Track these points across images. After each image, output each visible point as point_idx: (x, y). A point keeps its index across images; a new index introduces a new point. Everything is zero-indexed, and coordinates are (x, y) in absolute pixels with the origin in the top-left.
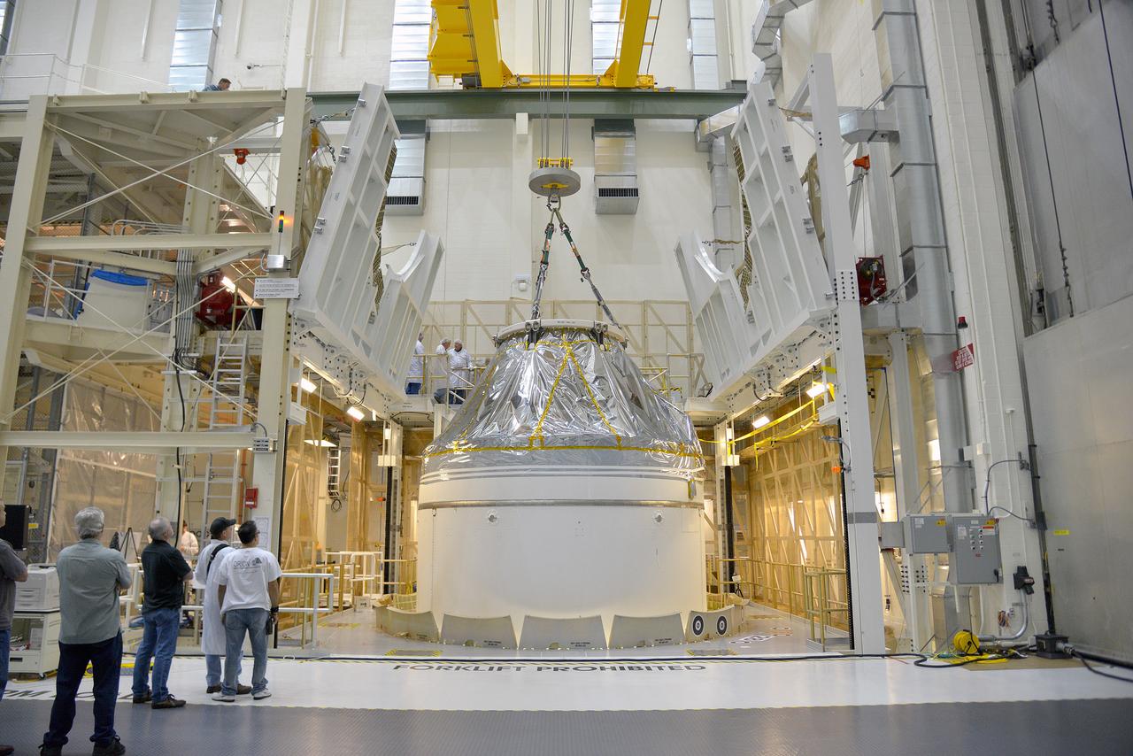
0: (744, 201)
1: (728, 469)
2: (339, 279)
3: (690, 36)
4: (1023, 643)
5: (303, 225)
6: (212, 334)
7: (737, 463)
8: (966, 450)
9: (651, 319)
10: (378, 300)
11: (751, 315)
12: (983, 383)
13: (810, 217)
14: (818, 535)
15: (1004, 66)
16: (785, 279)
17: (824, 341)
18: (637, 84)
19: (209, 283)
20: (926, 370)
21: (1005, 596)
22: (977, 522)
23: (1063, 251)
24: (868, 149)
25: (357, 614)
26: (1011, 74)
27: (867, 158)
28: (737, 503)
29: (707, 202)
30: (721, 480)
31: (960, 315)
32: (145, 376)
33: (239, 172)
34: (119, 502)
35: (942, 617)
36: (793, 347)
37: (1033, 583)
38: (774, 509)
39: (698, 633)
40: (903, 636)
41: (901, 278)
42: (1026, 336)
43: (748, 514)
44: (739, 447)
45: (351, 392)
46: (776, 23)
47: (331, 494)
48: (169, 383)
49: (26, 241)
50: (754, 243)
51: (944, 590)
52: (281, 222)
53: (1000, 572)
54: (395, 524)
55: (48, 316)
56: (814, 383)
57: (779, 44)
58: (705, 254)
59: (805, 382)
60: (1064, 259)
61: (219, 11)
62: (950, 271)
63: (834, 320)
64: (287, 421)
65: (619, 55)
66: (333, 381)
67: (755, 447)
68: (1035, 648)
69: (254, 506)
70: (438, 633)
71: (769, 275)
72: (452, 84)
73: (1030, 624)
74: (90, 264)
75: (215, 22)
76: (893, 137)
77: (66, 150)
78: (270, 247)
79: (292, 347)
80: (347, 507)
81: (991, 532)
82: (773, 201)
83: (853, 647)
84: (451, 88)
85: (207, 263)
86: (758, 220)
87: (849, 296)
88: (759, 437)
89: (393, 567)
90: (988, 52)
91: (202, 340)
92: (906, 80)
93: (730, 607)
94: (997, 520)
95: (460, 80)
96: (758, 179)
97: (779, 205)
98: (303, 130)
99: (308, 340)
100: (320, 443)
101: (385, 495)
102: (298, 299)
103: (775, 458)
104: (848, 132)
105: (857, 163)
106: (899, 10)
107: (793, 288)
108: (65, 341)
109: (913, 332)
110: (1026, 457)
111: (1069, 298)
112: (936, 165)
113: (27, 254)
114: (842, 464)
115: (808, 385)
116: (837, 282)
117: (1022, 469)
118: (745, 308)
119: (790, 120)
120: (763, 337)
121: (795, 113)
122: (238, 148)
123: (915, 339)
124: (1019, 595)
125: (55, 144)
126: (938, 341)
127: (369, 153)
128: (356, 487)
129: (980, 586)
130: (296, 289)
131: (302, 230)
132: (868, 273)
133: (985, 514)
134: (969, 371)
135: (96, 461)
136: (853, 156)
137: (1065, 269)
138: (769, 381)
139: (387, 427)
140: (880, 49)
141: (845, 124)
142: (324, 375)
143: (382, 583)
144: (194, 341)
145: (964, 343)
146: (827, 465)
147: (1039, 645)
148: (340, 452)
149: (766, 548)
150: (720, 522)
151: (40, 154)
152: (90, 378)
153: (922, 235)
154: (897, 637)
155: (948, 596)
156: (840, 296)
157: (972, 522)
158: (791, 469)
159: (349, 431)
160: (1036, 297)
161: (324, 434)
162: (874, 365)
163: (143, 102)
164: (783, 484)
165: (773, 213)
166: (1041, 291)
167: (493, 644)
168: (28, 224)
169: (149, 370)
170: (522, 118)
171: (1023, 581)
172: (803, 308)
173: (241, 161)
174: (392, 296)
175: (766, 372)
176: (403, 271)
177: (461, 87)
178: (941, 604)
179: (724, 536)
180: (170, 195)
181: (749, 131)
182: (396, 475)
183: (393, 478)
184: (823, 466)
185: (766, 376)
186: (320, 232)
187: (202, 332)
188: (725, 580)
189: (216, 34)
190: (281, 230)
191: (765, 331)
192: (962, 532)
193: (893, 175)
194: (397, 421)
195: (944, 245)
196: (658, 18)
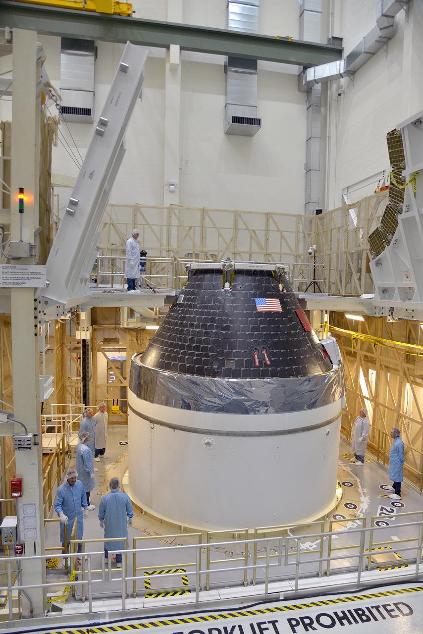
9: (272, 227)
69: (21, 496)
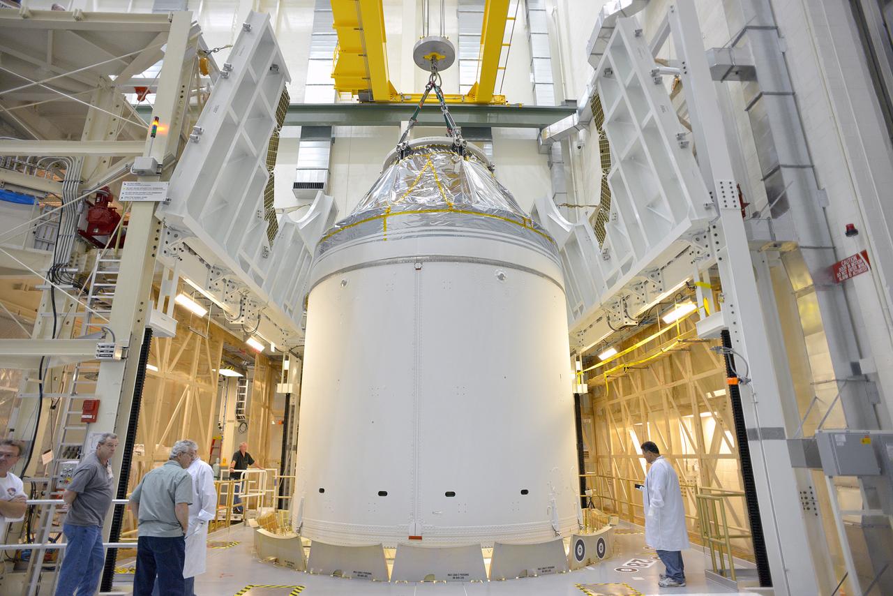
1: (577, 396)
2: (224, 201)
3: (532, 71)
6: (95, 251)
7: (586, 391)
8: (861, 362)
10: (271, 236)
11: (607, 252)
13: (684, 132)
14: (674, 453)
16: (649, 206)
17: (700, 255)
18: (493, 101)
19: (96, 203)
20: (804, 284)
25: (247, 528)
36: (656, 273)
38: (620, 430)
39: (580, 558)
41: (764, 200)
43: (593, 436)
44: (587, 377)
45: (244, 319)
47: (238, 417)
51: (860, 517)
52: (155, 127)
54: (291, 444)
56: (677, 305)
58: (557, 212)
59: (666, 306)
62: (818, 188)
63: (713, 232)
64: (149, 331)
65: (478, 82)
66: (222, 305)
67: (605, 376)
70: (305, 561)
72: (351, 99)
76: (749, 74)
79: (160, 255)
80: (252, 428)
82: (641, 127)
84: (350, 102)
85: (93, 182)
86: (620, 154)
87: (730, 205)
88: (607, 366)
89: (288, 482)
91: (85, 257)
92: (757, 22)
93: (607, 529)
95: (357, 97)
99: (185, 254)
101: (284, 419)
102: (166, 203)
103: (620, 385)
112: (794, 94)
115: (668, 309)
116: (717, 191)
118: (600, 247)
120: (623, 267)
122: (139, 86)
123: (787, 255)
126: (814, 254)
128: (261, 411)
130: (165, 193)
138: (625, 311)
139: (286, 360)
142: (212, 297)
143: (276, 496)
144: (76, 258)
148: (247, 381)
149: (613, 465)
155: (867, 525)
156: (721, 205)
158: (639, 394)
159: (253, 364)
163: (24, 16)
167: (362, 575)
170: (405, 125)
173: (141, 99)
175: (622, 302)
176: (298, 220)
177: (358, 102)
182: (293, 401)
183: (291, 403)
185: (623, 305)
186: (196, 141)
190: (153, 135)
191: (625, 261)
193: (748, 109)
194: (295, 355)
195: (809, 164)
196: (510, 45)
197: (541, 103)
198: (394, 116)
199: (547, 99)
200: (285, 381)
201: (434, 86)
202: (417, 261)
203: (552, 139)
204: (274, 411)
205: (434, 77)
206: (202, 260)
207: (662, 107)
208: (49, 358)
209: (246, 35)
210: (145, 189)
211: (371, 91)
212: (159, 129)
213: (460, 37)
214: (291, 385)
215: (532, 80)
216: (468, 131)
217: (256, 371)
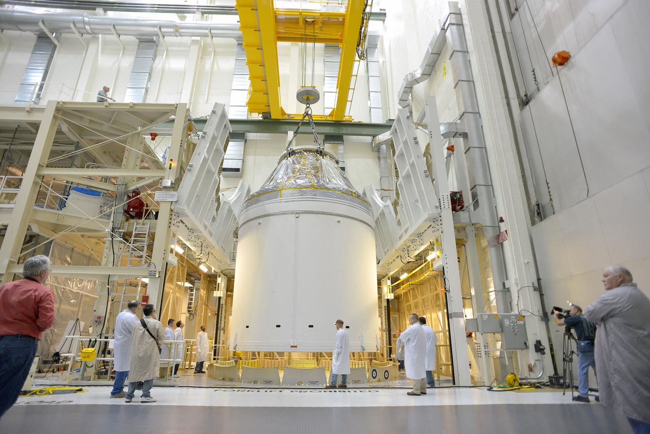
0: (396, 166)
1: (388, 300)
2: (198, 196)
3: (369, 100)
4: (542, 381)
5: (181, 168)
6: (132, 221)
7: (393, 298)
8: (506, 282)
10: (217, 210)
11: (399, 221)
12: (513, 248)
13: (427, 169)
15: (515, 103)
16: (415, 201)
17: (435, 229)
18: (344, 120)
20: (484, 243)
21: (531, 355)
22: (514, 317)
23: (548, 184)
24: (453, 141)
26: (518, 107)
27: (453, 146)
28: (393, 320)
29: (378, 175)
30: (385, 306)
31: (500, 216)
32: (96, 245)
33: (152, 144)
34: (75, 309)
35: (499, 368)
36: (420, 235)
37: (545, 349)
39: (374, 378)
40: (479, 380)
41: (471, 200)
42: (532, 226)
43: (398, 324)
44: (393, 290)
45: (201, 255)
46: (409, 91)
47: (189, 311)
48: (108, 244)
49: (38, 169)
50: (400, 185)
51: (499, 354)
52: (171, 164)
53: (527, 343)
54: (221, 326)
55: (46, 208)
56: (430, 252)
57: (411, 101)
58: (376, 194)
59: (426, 252)
60: (549, 188)
61: (149, 80)
62: (494, 197)
63: (440, 218)
64: (167, 263)
65: (336, 107)
66: (193, 248)
67: (402, 288)
68: (549, 384)
70: (239, 377)
71: (408, 202)
72: (257, 117)
73: (544, 372)
74: (72, 183)
75: (147, 85)
76: (465, 135)
77: (65, 128)
78: (164, 177)
79: (172, 227)
80: (197, 318)
81: (521, 322)
82: (409, 163)
83: (454, 384)
84: (257, 119)
85: (132, 186)
86: (402, 174)
87: (447, 206)
88: (403, 283)
89: (219, 349)
90: (507, 97)
91: (127, 224)
92: (470, 110)
93: (390, 365)
94: (524, 316)
95: (261, 115)
96: (402, 155)
97: (412, 165)
98: (185, 123)
99: (181, 224)
100: (184, 284)
101: (217, 313)
102: (177, 202)
103: (411, 294)
104: (443, 133)
105: (448, 149)
106: (466, 79)
107: (420, 206)
108: (54, 221)
109: (478, 226)
110: (536, 285)
111: (552, 206)
112: (485, 148)
113: (38, 176)
114: (445, 288)
115: (427, 254)
116: (441, 200)
117: (534, 291)
118: (396, 218)
119: (417, 128)
120: (405, 231)
121: (419, 125)
122: (153, 132)
123: (479, 230)
124: (537, 356)
125: (59, 125)
126: (490, 230)
127: (216, 134)
128: (202, 307)
129: (518, 350)
130: (176, 197)
131: (181, 170)
132: (455, 198)
133: (518, 313)
134: (506, 244)
135: (64, 286)
136: (447, 145)
137: (549, 192)
138: (408, 254)
139: (219, 277)
140: (458, 98)
141: (442, 129)
142: (188, 244)
143: (212, 357)
144: (123, 224)
145: (503, 230)
146: (437, 295)
147: (551, 381)
148: (195, 289)
150: (384, 328)
151: (50, 128)
152: (66, 242)
153: (480, 180)
154: (476, 380)
155: (501, 357)
156: (442, 207)
157: (512, 317)
158: (419, 299)
159: (199, 279)
160: (536, 208)
161: (186, 279)
162: (460, 243)
163: (106, 106)
164: (415, 308)
165: (410, 170)
166: (538, 205)
167: (268, 382)
168: (40, 161)
169: (99, 242)
170: (291, 134)
171: (539, 348)
172: (424, 213)
173: (153, 139)
174: (224, 210)
175: (406, 249)
176: (231, 198)
177: (262, 119)
178: (498, 361)
179: (386, 334)
180: (117, 157)
181: (398, 132)
182: (222, 302)
183: (221, 303)
184: (435, 295)
185: (407, 251)
186: (190, 170)
187: (127, 220)
188: (387, 357)
189: (147, 91)
190: (170, 168)
191: (406, 228)
192: (507, 322)
193: (465, 153)
194: (224, 275)
195: (490, 184)
196: (354, 89)
197: (374, 121)
198: (284, 127)
199: (377, 119)
200: (218, 290)
201: (307, 114)
202: (297, 213)
203: (380, 144)
204: (210, 307)
205: (308, 109)
206: (186, 226)
207: (418, 156)
208: (114, 275)
209: (214, 115)
210: (166, 195)
211: (270, 113)
212: (173, 165)
213: (325, 78)
214: (222, 292)
215: (369, 105)
216: (329, 138)
217: (201, 284)
